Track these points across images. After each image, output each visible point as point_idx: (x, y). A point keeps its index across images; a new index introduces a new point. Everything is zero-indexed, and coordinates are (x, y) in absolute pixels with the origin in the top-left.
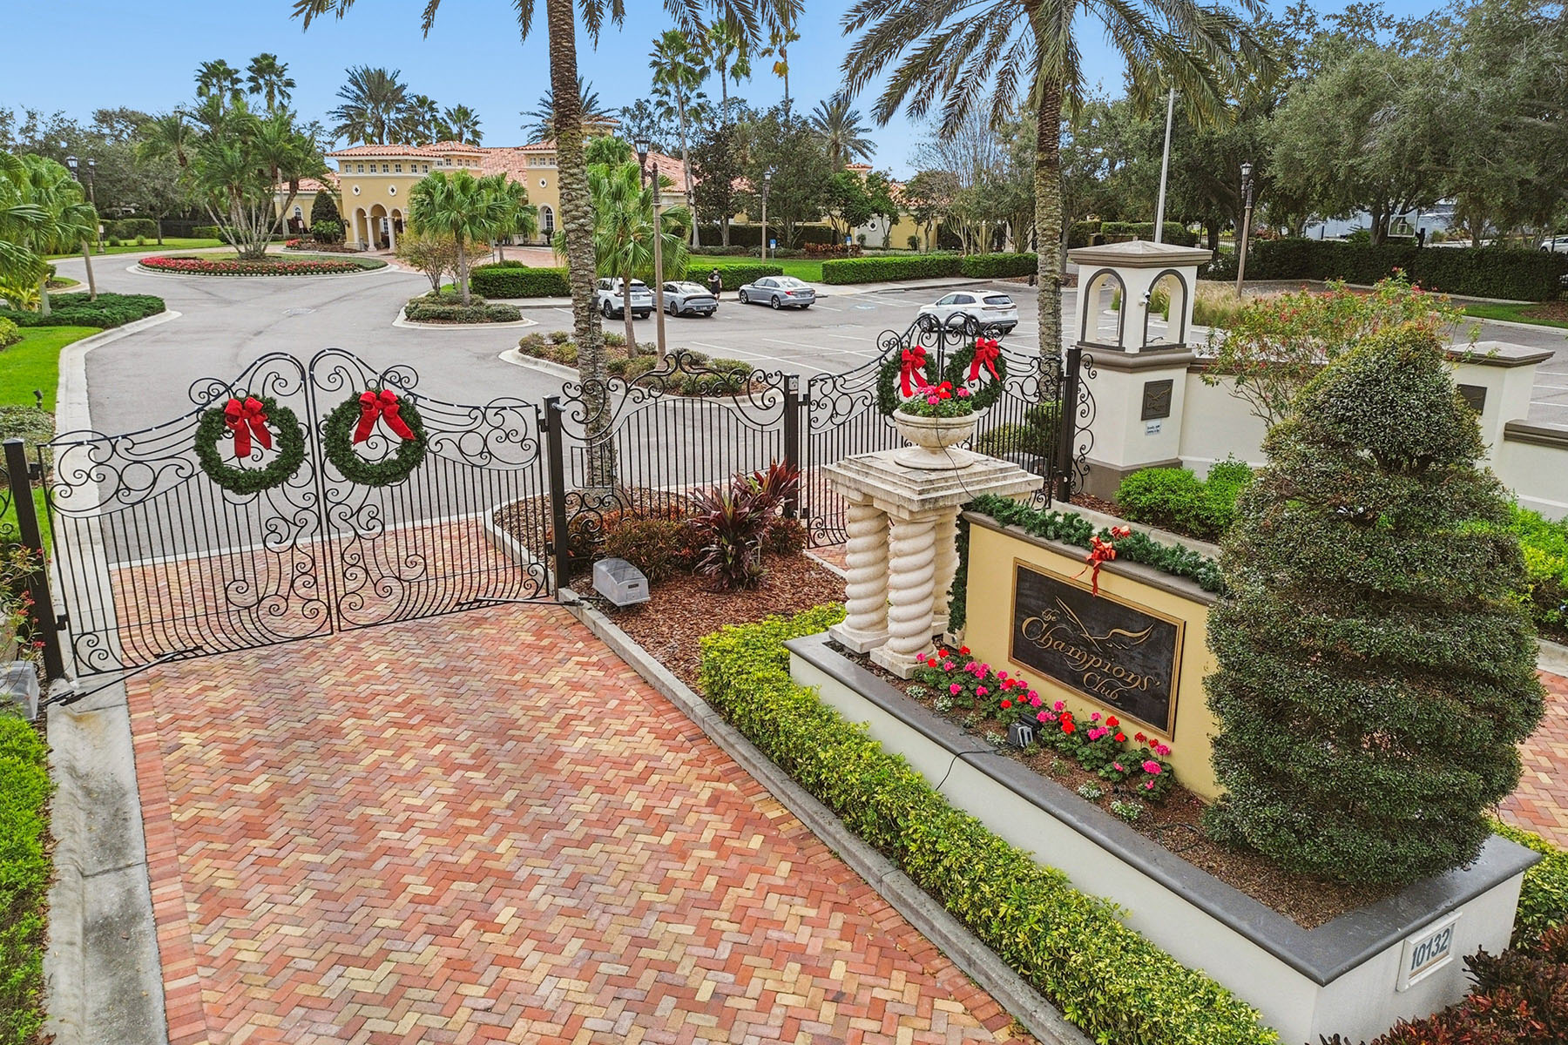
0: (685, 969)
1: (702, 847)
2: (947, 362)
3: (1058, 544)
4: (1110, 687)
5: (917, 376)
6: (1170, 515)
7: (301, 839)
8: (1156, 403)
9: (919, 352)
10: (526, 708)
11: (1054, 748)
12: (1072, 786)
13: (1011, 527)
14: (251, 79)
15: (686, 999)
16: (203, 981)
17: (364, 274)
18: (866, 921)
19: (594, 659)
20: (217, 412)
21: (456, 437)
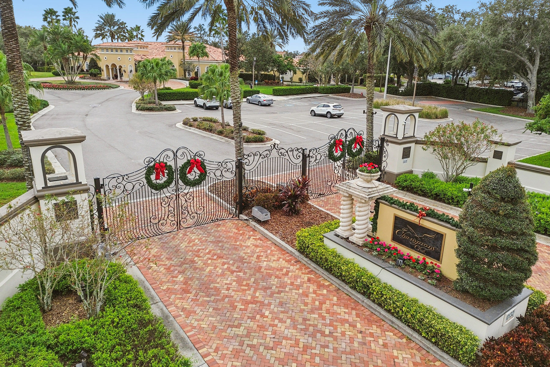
0: (320, 326)
1: (311, 293)
2: (348, 143)
3: (408, 211)
4: (423, 249)
5: (340, 148)
6: (412, 189)
7: (201, 294)
8: (406, 154)
9: (340, 141)
10: (244, 253)
11: (409, 266)
12: (416, 276)
13: (393, 205)
14: (63, 16)
15: (323, 334)
16: (196, 333)
17: (112, 90)
18: (361, 312)
19: (258, 237)
20: (152, 167)
21: (214, 171)
